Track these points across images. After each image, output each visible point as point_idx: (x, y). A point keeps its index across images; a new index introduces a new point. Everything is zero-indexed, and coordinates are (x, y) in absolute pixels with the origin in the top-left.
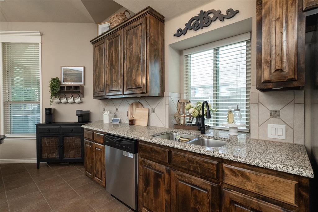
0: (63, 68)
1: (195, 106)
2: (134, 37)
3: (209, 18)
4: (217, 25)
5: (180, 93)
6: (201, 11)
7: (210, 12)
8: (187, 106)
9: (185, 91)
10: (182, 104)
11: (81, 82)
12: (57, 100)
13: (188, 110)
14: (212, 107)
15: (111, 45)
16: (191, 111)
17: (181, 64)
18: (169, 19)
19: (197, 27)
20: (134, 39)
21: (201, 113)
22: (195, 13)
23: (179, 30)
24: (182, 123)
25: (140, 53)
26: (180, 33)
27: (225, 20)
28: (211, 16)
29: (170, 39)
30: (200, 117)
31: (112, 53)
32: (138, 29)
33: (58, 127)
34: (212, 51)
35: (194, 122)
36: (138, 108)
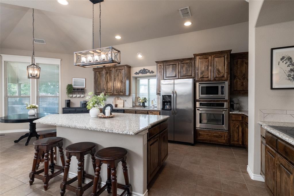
0: (73, 79)
1: (142, 99)
2: (120, 73)
3: (146, 71)
4: (148, 74)
5: (136, 94)
6: (144, 69)
7: (146, 70)
8: (139, 99)
9: (138, 93)
10: (137, 98)
11: (84, 86)
12: (71, 96)
13: (139, 100)
14: (147, 99)
15: (107, 73)
16: (140, 101)
17: (136, 82)
18: (132, 67)
19: (142, 73)
20: (120, 74)
21: (144, 101)
22: (142, 68)
23: (136, 72)
24: (137, 105)
25: (123, 79)
26: (136, 73)
27: (151, 73)
28: (147, 71)
29: (133, 75)
30: (143, 103)
31: (108, 76)
32: (121, 71)
33: (75, 109)
34: (148, 80)
35: (141, 105)
36: (118, 99)
